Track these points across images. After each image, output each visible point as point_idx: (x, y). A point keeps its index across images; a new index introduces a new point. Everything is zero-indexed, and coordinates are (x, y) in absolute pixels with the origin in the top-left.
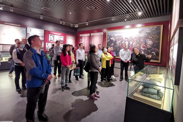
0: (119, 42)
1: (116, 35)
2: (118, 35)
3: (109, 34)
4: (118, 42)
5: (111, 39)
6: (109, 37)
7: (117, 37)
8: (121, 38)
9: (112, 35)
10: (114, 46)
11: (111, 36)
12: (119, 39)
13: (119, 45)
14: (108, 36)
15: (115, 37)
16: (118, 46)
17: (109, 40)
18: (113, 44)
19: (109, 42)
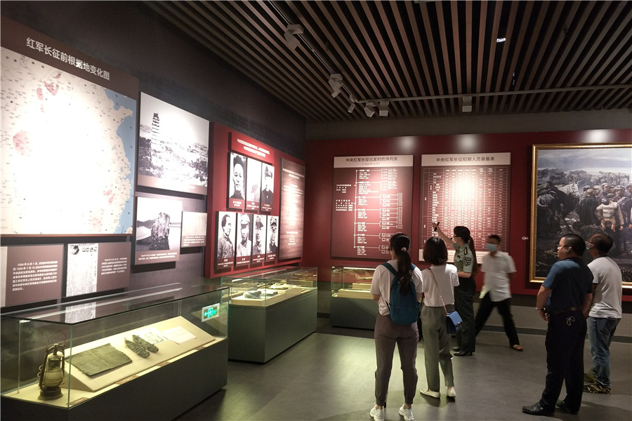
0: (614, 205)
1: (594, 172)
2: (606, 170)
3: (547, 162)
4: (606, 209)
5: (564, 189)
6: (547, 179)
7: (598, 182)
8: (622, 190)
9: (567, 173)
10: (583, 228)
11: (562, 175)
12: (609, 195)
13: (613, 221)
14: (544, 173)
15: (583, 181)
16: (608, 229)
17: (549, 196)
18: (573, 219)
19: (553, 205)
